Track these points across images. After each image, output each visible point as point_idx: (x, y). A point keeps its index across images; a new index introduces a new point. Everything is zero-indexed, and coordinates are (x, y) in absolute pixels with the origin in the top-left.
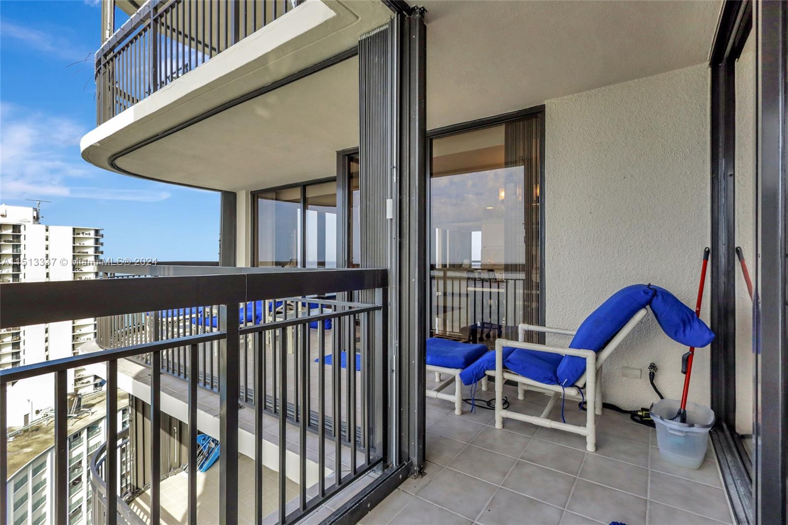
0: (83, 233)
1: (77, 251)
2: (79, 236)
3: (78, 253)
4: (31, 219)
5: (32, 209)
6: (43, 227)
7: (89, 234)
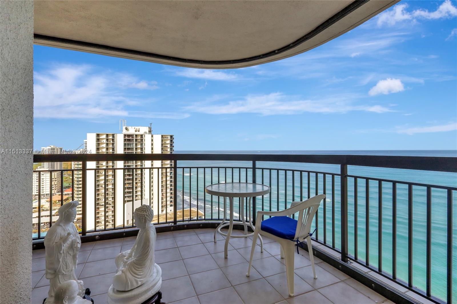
0: (166, 137)
2: (164, 139)
3: (164, 147)
4: (148, 132)
5: (148, 127)
6: (150, 135)
7: (168, 138)
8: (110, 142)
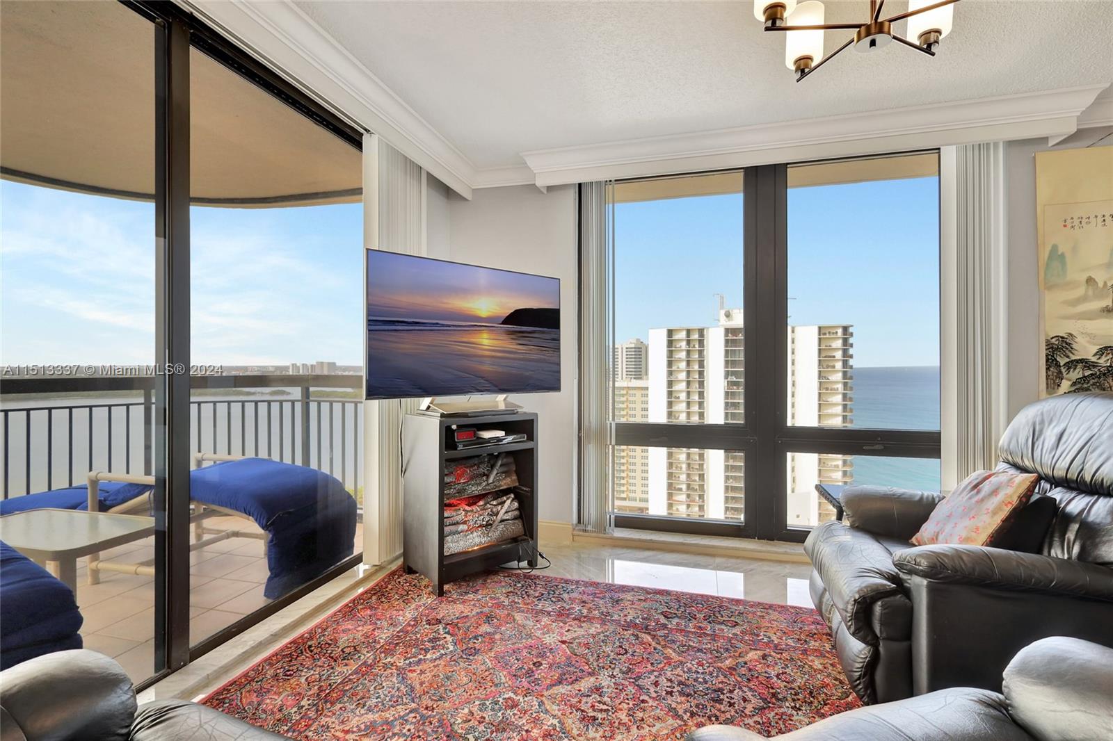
0: (829, 333)
1: (824, 355)
2: (825, 336)
3: (825, 357)
7: (837, 333)
8: (694, 347)
